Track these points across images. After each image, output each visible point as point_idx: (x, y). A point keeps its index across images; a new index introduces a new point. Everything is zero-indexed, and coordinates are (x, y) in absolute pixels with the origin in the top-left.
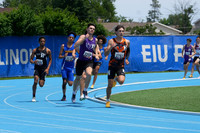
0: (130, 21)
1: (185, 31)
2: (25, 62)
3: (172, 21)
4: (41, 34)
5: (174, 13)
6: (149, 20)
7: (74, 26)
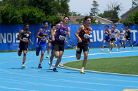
0: (79, 15)
1: (114, 22)
2: (10, 42)
3: (106, 15)
4: (21, 23)
5: (107, 10)
6: (91, 14)
7: (42, 18)
